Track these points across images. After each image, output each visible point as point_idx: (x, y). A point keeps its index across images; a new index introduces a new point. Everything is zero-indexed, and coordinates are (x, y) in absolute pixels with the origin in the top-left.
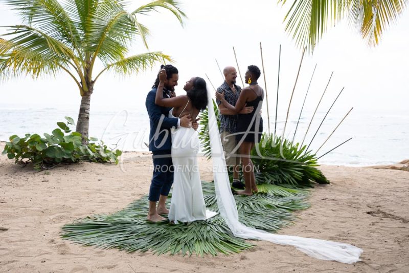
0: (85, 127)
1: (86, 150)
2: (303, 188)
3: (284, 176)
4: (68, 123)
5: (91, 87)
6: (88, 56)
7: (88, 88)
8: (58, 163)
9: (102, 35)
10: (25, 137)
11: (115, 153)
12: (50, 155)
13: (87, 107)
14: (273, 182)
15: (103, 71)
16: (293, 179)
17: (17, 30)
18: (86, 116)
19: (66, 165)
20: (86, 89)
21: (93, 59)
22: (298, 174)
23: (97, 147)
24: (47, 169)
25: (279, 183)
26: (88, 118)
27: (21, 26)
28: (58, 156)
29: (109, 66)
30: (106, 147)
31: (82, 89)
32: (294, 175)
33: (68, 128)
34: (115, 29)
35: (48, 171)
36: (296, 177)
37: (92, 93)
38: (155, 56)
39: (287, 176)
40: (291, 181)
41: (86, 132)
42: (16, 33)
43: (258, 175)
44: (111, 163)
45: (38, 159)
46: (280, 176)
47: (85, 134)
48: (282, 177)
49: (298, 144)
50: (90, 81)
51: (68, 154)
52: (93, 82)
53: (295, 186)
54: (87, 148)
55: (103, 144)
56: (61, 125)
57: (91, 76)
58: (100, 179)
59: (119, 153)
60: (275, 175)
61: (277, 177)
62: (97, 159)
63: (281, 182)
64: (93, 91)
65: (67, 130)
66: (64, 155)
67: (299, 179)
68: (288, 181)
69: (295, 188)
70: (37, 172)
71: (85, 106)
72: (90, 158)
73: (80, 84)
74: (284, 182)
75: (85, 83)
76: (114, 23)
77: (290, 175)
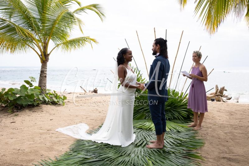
0: (44, 82)
1: (43, 98)
2: (188, 123)
3: (174, 114)
4: (32, 81)
6: (45, 39)
7: (46, 58)
8: (25, 107)
9: (53, 25)
10: (2, 91)
11: (63, 98)
12: (19, 102)
13: (45, 70)
15: (54, 48)
16: (181, 116)
18: (45, 76)
19: (30, 107)
20: (44, 59)
21: (48, 41)
23: (51, 95)
24: (17, 112)
26: (46, 77)
29: (58, 45)
30: (57, 94)
31: (41, 59)
32: (181, 114)
33: (31, 84)
34: (61, 21)
35: (18, 113)
36: (183, 115)
37: (48, 61)
38: (85, 39)
40: (180, 118)
41: (45, 85)
44: (60, 104)
45: (11, 105)
46: (171, 114)
47: (44, 86)
50: (47, 54)
51: (31, 102)
52: (48, 55)
53: (183, 122)
54: (44, 96)
55: (55, 93)
56: (27, 82)
57: (47, 51)
58: (51, 119)
59: (65, 98)
60: (168, 113)
61: (170, 115)
62: (51, 103)
63: (172, 118)
64: (49, 60)
66: (28, 102)
67: (185, 116)
68: (177, 118)
69: (183, 123)
70: (10, 114)
71: (43, 69)
72: (47, 102)
73: (41, 56)
74: (175, 118)
75: (43, 56)
76: (60, 18)
77: (178, 113)
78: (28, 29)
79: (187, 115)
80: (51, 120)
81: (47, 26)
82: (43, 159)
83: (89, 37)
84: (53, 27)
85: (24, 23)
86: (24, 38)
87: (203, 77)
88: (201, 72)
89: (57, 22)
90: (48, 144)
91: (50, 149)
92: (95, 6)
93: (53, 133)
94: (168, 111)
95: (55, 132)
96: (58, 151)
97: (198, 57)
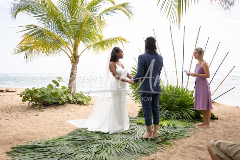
0: (73, 83)
1: (68, 97)
4: (58, 81)
5: (77, 60)
7: (75, 60)
8: (52, 105)
9: (81, 28)
10: (32, 89)
11: (88, 99)
12: (45, 100)
13: (75, 71)
14: (176, 118)
15: (84, 50)
17: (28, 28)
18: (74, 77)
19: (56, 105)
20: (74, 61)
22: (192, 113)
23: (77, 95)
24: (44, 108)
25: (180, 118)
27: (31, 25)
28: (49, 101)
29: (88, 47)
31: (72, 61)
32: (190, 113)
33: (58, 84)
38: (117, 39)
40: (188, 117)
41: (74, 86)
42: (28, 29)
43: (167, 113)
44: (85, 105)
45: (39, 102)
46: (180, 113)
48: (182, 114)
50: (77, 56)
51: (56, 99)
54: (69, 95)
55: (81, 93)
56: (54, 82)
57: (77, 53)
59: (90, 98)
61: (178, 114)
62: (77, 102)
64: (79, 62)
65: (58, 85)
66: (53, 100)
67: (191, 115)
68: (185, 117)
69: (189, 122)
70: (37, 110)
71: (73, 71)
72: (72, 101)
73: (71, 58)
74: (183, 118)
75: (73, 57)
76: (86, 20)
77: (187, 113)
78: (60, 33)
79: (194, 114)
80: (68, 115)
82: (44, 138)
83: (120, 37)
85: (57, 27)
86: (55, 41)
87: (205, 74)
88: (203, 69)
89: (84, 24)
90: (54, 130)
91: (53, 133)
92: (123, 5)
93: (62, 124)
94: (178, 110)
95: (65, 123)
96: (59, 134)
97: (199, 54)
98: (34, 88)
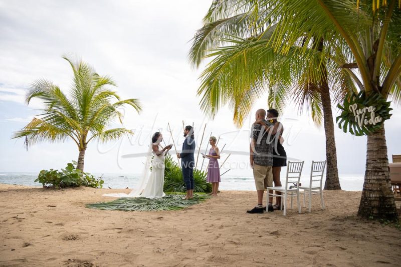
4: (73, 164)
7: (84, 146)
8: (68, 186)
9: (94, 116)
10: (50, 170)
11: (100, 182)
12: (65, 181)
15: (92, 138)
16: (202, 189)
20: (82, 147)
21: (87, 131)
22: (205, 187)
26: (83, 164)
29: (95, 135)
30: (94, 179)
31: (80, 147)
32: (203, 187)
33: (74, 167)
34: (101, 113)
35: (64, 189)
37: (86, 149)
39: (199, 188)
44: (97, 188)
49: (204, 171)
50: (85, 143)
51: (74, 181)
52: (87, 143)
53: (203, 192)
57: (85, 140)
59: (102, 182)
66: (72, 181)
68: (199, 190)
71: (82, 157)
73: (79, 144)
75: (82, 144)
76: (101, 110)
81: (89, 117)
83: (124, 128)
84: (94, 118)
87: (217, 155)
89: (98, 114)
92: (132, 101)
97: (213, 141)
98: (52, 170)
